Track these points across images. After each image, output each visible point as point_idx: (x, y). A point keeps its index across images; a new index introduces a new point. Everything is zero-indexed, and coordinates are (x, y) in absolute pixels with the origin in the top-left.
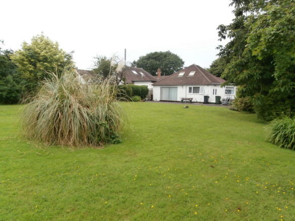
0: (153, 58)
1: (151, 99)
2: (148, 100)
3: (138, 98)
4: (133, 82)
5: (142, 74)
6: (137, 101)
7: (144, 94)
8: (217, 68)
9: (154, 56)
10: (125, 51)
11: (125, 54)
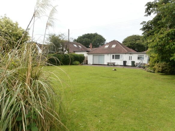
0: (86, 37)
1: (87, 64)
2: (85, 64)
3: (77, 62)
4: (74, 52)
5: (80, 46)
6: (77, 65)
7: (81, 60)
8: (127, 43)
9: (87, 36)
10: (69, 30)
11: (69, 33)
